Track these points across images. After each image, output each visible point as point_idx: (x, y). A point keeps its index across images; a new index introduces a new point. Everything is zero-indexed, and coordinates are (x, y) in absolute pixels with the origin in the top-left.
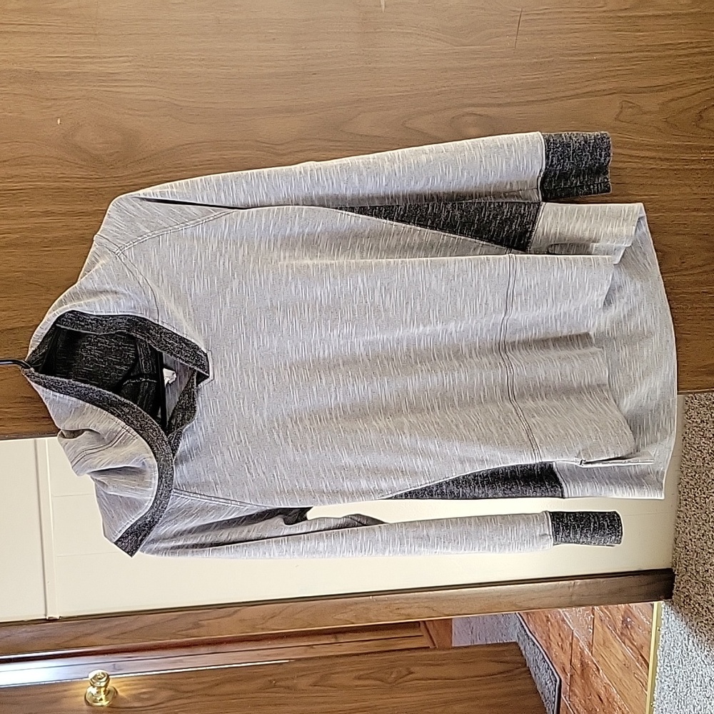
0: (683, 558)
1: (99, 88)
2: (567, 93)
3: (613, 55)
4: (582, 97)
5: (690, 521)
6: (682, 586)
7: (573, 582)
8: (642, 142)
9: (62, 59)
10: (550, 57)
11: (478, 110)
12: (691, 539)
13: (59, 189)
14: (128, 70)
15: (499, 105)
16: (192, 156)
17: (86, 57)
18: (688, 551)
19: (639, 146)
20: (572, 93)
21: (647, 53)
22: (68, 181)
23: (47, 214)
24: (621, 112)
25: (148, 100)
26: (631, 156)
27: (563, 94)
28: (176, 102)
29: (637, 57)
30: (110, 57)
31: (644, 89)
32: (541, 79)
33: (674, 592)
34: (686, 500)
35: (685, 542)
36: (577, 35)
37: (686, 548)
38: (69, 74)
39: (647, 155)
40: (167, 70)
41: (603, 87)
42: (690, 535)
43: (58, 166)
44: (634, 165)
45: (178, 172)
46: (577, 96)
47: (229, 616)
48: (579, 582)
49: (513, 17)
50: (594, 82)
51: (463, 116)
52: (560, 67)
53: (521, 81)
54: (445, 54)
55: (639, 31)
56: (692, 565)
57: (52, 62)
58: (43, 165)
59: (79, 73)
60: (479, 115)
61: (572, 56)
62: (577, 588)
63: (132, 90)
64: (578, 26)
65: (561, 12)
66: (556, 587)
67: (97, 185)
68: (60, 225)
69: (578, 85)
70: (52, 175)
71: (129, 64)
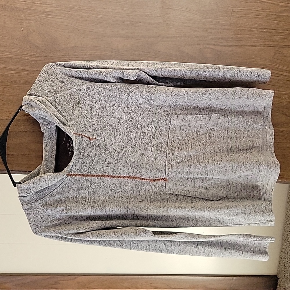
0: (283, 270)
1: (42, 17)
2: (252, 44)
3: (273, 30)
4: (258, 47)
5: (287, 253)
6: (282, 283)
7: (232, 278)
8: (284, 69)
9: (27, 3)
10: (245, 28)
11: (212, 47)
12: (288, 261)
13: (18, 59)
14: (57, 11)
15: (221, 46)
16: (82, 51)
17: (38, 3)
18: (286, 267)
19: (282, 70)
20: (255, 44)
21: (287, 31)
22: (23, 56)
23: (11, 69)
24: (275, 55)
25: (64, 25)
26: (278, 74)
27: (250, 44)
28: (76, 28)
29: (282, 32)
30: (48, 5)
31: (285, 46)
32: (241, 37)
33: (278, 286)
34: (286, 243)
35: (285, 263)
36: (256, 20)
37: (285, 266)
38: (29, 10)
39: (286, 75)
40: (74, 13)
41: (267, 43)
42: (287, 259)
43: (19, 49)
44: (280, 78)
45: (75, 58)
46: (255, 46)
47: (73, 279)
48: (235, 278)
49: (229, 9)
50: (263, 41)
51: (205, 48)
52: (250, 32)
53: (232, 37)
54: (199, 21)
55: (284, 22)
56: (287, 273)
57: (22, 4)
58: (13, 48)
59: (34, 9)
60: (212, 49)
61: (254, 29)
62: (233, 281)
63: (57, 20)
64: (257, 16)
65: (250, 10)
66: (224, 280)
67: (36, 59)
68: (17, 75)
69: (256, 41)
70: (16, 52)
71: (57, 8)
